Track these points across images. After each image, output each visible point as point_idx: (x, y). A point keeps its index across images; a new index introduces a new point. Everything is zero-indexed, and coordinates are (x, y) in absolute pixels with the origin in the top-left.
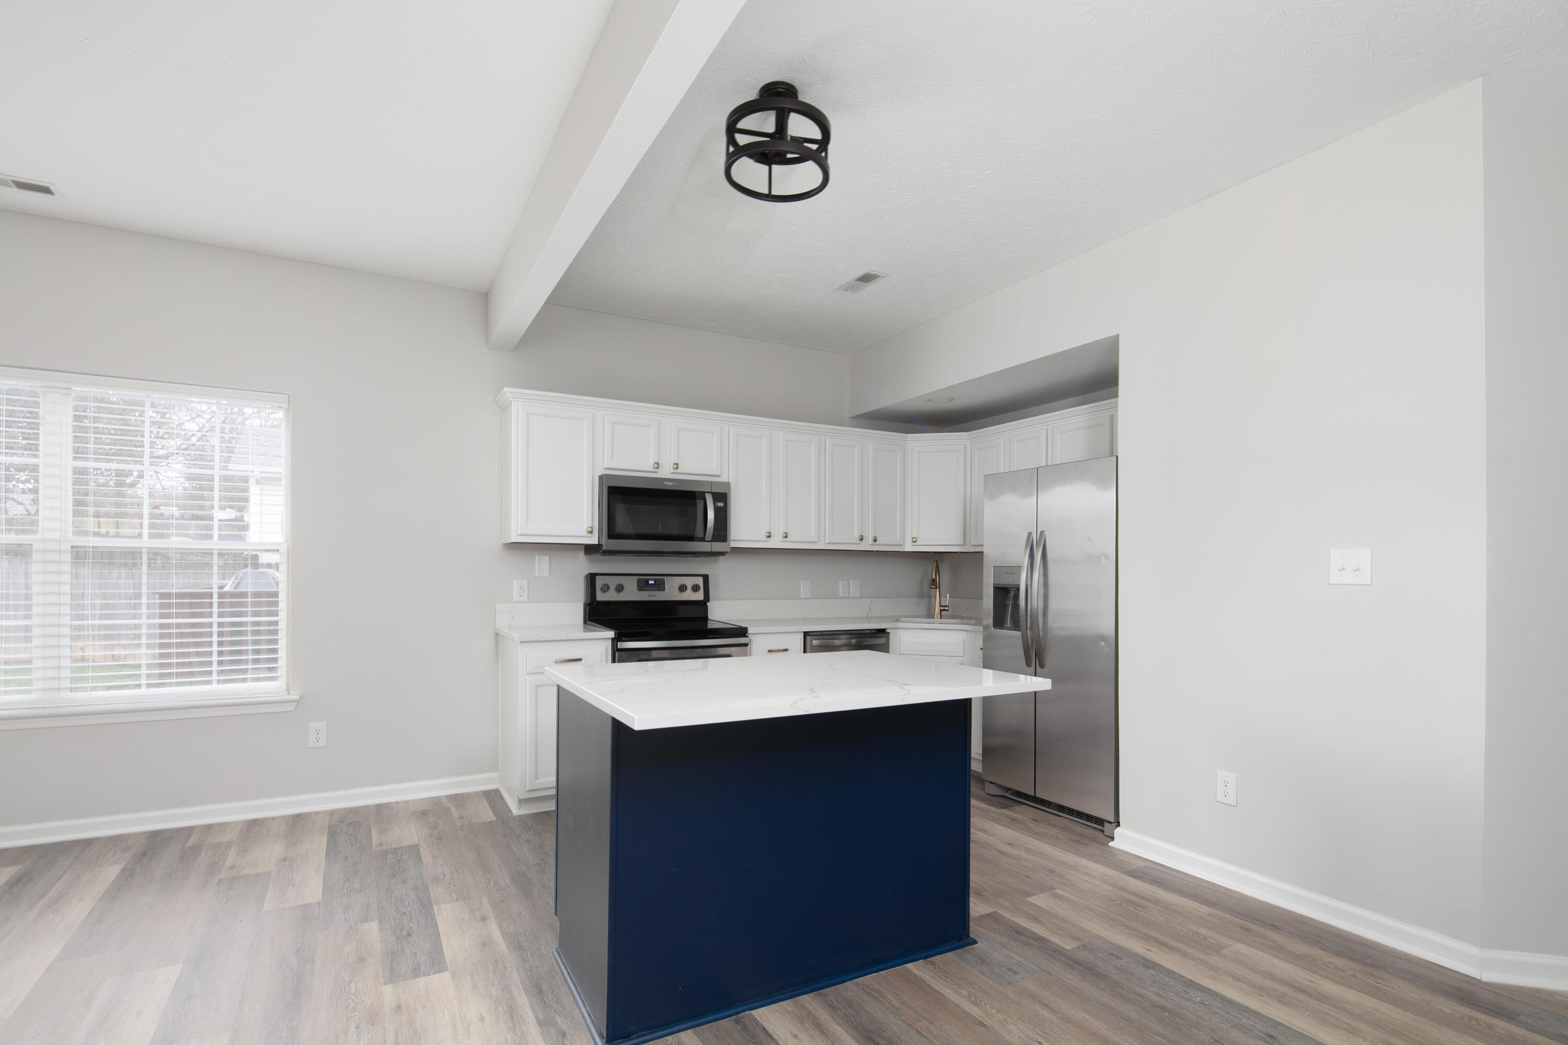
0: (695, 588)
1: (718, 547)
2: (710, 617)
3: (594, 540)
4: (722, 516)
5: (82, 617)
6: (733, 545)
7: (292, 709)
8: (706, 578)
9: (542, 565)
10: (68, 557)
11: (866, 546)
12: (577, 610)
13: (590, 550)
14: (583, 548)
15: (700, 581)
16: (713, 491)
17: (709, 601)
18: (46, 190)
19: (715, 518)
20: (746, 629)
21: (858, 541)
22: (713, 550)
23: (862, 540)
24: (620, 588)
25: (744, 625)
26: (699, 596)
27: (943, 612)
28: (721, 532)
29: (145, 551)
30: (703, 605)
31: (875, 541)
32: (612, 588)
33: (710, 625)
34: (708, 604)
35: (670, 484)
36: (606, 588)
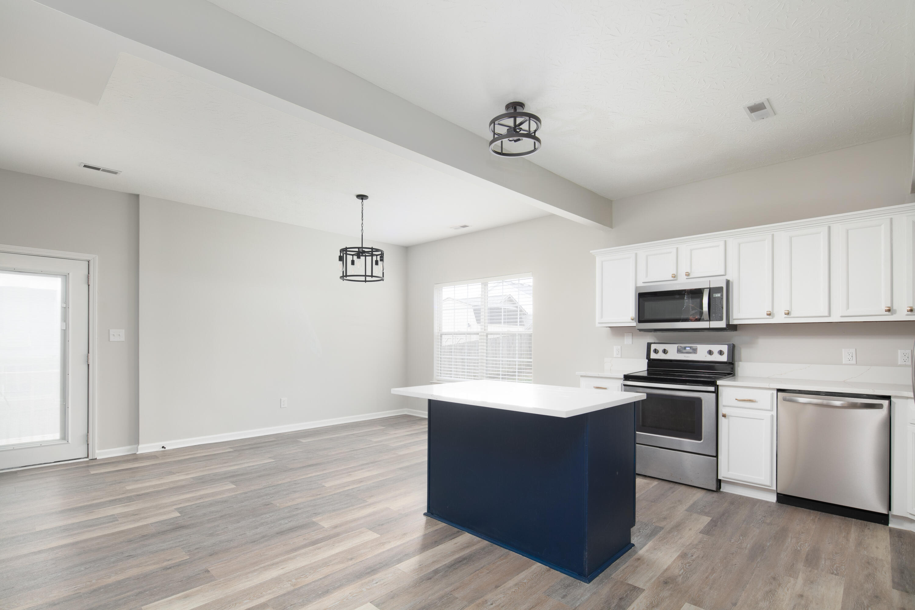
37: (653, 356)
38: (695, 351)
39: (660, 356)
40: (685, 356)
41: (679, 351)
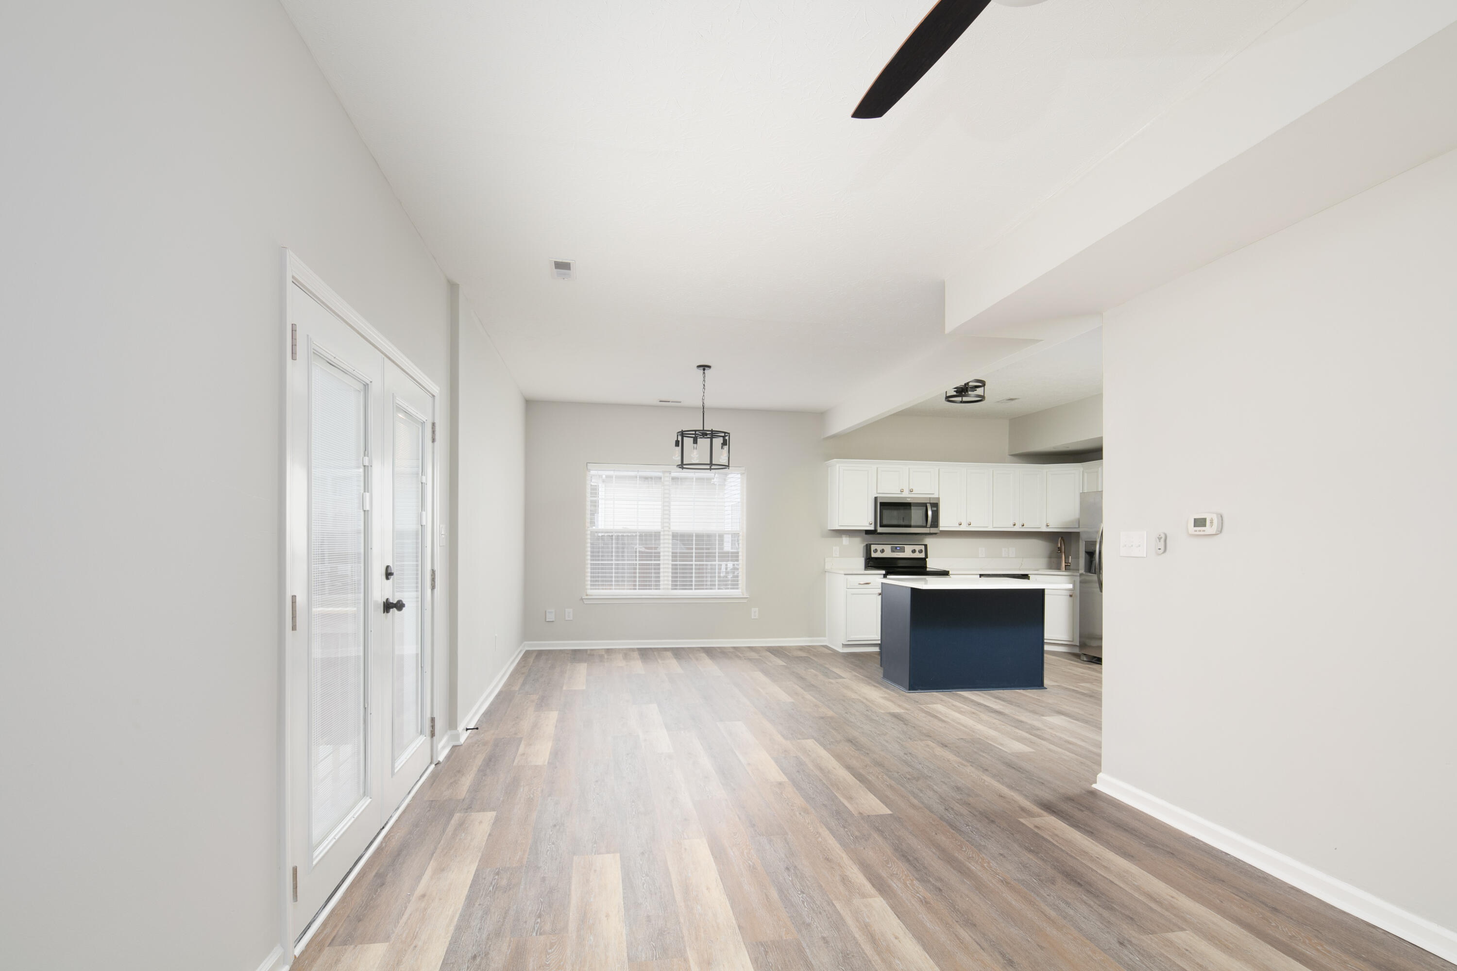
0: (921, 551)
1: (933, 530)
2: (928, 566)
3: (872, 528)
4: (936, 514)
5: (676, 561)
6: (941, 529)
7: (746, 602)
8: (926, 546)
9: (845, 540)
10: (671, 537)
11: (1017, 529)
12: (861, 561)
13: (868, 532)
14: (864, 532)
15: (923, 548)
16: (931, 502)
17: (927, 558)
18: (680, 402)
19: (932, 514)
20: (948, 572)
21: (1012, 526)
22: (931, 532)
23: (1015, 525)
24: (882, 551)
25: (947, 570)
26: (922, 555)
27: (1067, 567)
28: (935, 523)
29: (694, 534)
30: (924, 560)
31: (1023, 525)
32: (879, 551)
33: (928, 570)
34: (927, 559)
35: (909, 499)
36: (876, 551)
37: (874, 555)
38: (903, 550)
39: (878, 555)
40: (897, 555)
41: (893, 551)
